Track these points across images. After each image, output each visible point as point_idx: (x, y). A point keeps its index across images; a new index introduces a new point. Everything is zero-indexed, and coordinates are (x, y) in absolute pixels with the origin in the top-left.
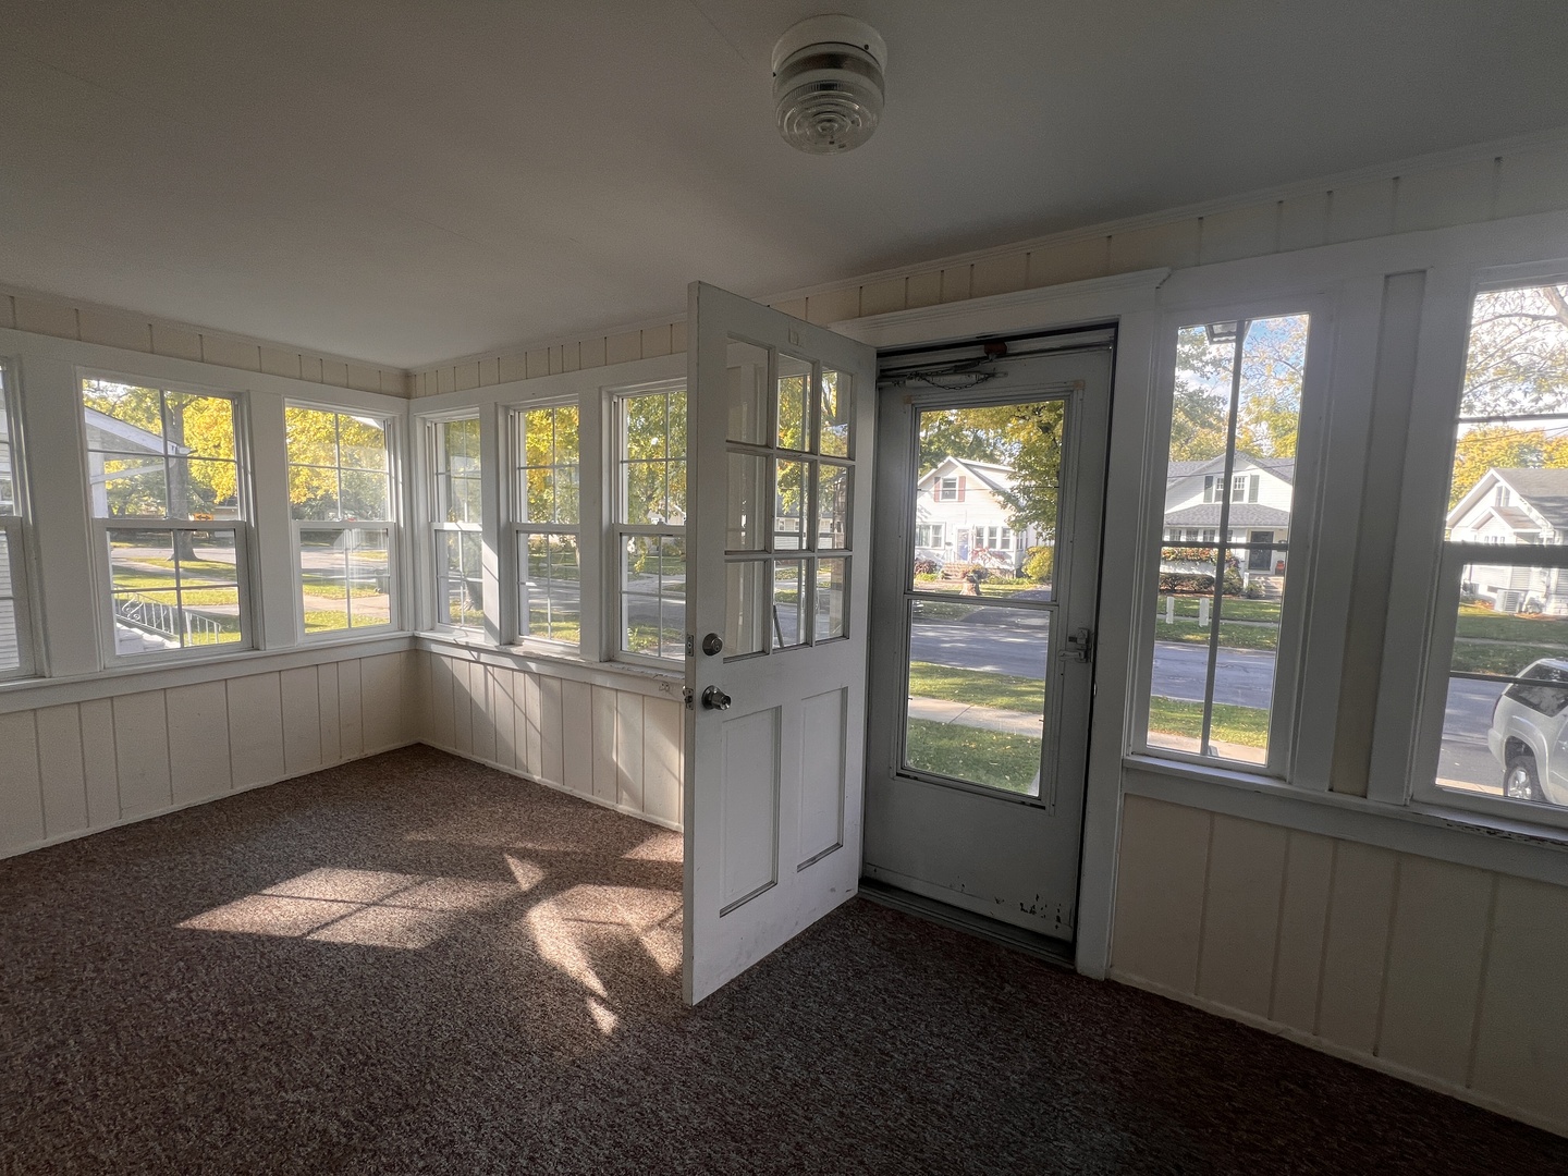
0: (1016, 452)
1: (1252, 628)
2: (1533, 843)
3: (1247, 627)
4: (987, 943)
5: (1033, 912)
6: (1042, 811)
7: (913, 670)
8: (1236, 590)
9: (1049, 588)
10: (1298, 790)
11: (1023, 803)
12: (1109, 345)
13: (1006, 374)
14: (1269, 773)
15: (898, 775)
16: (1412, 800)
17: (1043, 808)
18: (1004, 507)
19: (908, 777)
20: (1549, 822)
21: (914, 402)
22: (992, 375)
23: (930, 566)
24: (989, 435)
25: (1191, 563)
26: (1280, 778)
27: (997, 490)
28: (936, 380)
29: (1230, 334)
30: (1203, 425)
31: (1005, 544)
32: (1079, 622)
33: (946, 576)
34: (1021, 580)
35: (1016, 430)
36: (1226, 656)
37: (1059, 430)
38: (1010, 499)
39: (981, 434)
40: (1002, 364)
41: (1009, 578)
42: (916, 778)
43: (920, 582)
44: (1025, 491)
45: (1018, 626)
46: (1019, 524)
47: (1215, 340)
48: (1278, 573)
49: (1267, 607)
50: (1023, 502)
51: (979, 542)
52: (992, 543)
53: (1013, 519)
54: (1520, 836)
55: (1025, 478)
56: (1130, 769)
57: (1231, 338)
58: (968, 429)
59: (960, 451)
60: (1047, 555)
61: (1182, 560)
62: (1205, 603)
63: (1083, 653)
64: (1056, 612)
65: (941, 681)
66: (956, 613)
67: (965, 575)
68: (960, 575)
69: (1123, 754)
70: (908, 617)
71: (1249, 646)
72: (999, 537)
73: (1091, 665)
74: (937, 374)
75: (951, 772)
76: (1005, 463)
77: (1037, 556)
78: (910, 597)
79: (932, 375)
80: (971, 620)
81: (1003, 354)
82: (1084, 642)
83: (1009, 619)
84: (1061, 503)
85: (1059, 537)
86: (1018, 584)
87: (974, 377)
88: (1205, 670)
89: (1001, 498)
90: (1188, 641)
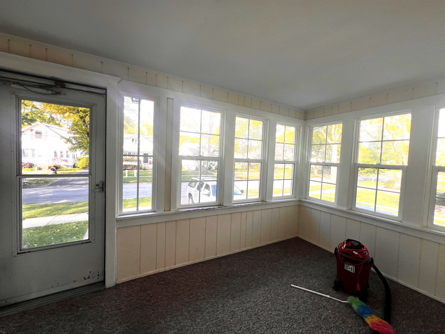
0: (70, 124)
1: (145, 177)
2: (194, 211)
3: (144, 177)
4: (71, 299)
5: (89, 278)
6: (90, 243)
7: (23, 209)
8: (141, 169)
9: (88, 171)
10: (159, 213)
11: (83, 243)
12: (104, 95)
13: (65, 94)
14: (152, 211)
15: (18, 254)
16: (178, 209)
17: (91, 242)
18: (66, 143)
19: (25, 253)
20: (196, 206)
21: (17, 94)
22: (58, 93)
23: (30, 165)
24: (58, 117)
25: (130, 162)
26: (155, 212)
27: (62, 137)
28: (29, 88)
29: (137, 101)
30: (130, 126)
31: (68, 156)
32: (99, 180)
33: (40, 169)
34: (75, 169)
35: (69, 116)
36: (141, 185)
37: (87, 119)
38: (68, 140)
39: (53, 115)
40: (63, 90)
41: (69, 168)
42: (29, 252)
43: (25, 171)
44: (75, 138)
45: (75, 184)
46: (73, 149)
47: (134, 102)
48: (150, 163)
49: (148, 172)
50: (74, 142)
51: (56, 155)
52: (62, 156)
53: (70, 147)
54: (192, 210)
55: (74, 134)
56: (119, 221)
57: (137, 103)
58: (47, 113)
59: (43, 120)
60: (85, 160)
61: (127, 161)
62: (135, 171)
63: (101, 189)
64: (91, 177)
65: (40, 210)
66: (46, 182)
67: (49, 168)
68: (47, 168)
69: (116, 217)
70: (20, 187)
71: (145, 182)
72: (65, 154)
73: (104, 193)
74: (30, 86)
75: (48, 244)
76: (65, 128)
77: (81, 160)
78: (20, 177)
79: (27, 85)
80: (54, 184)
81: (64, 87)
82: (101, 186)
83: (71, 183)
84: (91, 143)
85: (90, 154)
86: (74, 170)
87: (50, 92)
88: (136, 189)
89: (65, 140)
90: (130, 183)
